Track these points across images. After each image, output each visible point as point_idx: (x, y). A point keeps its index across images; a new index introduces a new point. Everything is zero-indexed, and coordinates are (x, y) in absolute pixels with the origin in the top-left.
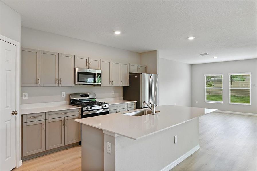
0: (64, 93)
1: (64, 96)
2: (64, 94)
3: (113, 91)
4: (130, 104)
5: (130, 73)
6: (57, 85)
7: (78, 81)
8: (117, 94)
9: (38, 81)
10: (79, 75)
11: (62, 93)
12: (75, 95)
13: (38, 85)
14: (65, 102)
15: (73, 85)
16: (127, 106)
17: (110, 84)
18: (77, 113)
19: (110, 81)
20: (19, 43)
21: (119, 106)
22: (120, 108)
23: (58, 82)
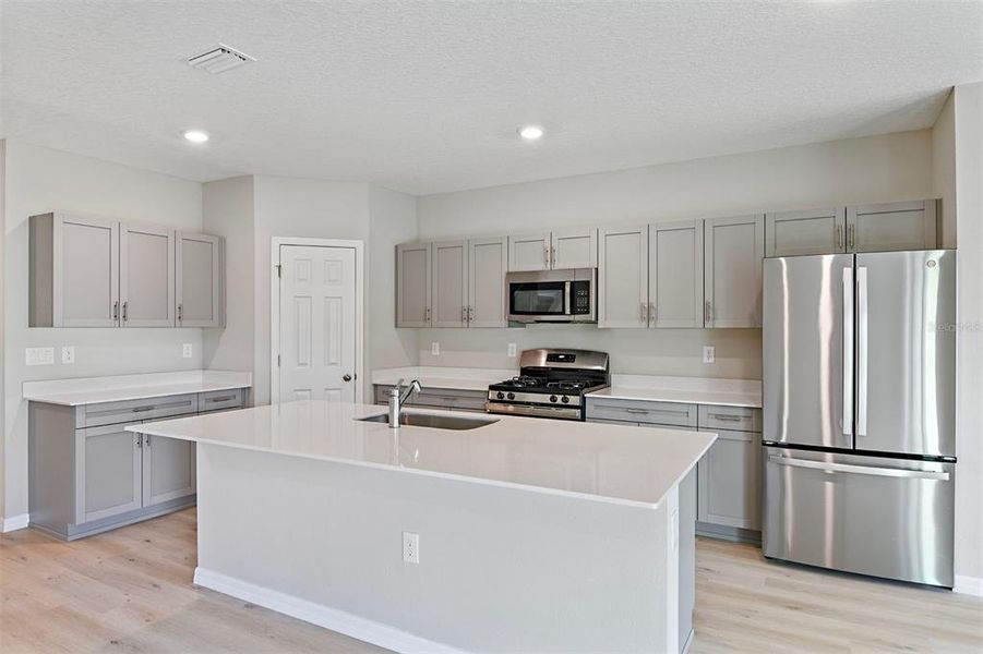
3: (706, 349)
6: (465, 324)
7: (513, 311)
9: (427, 317)
10: (516, 293)
11: (510, 346)
12: (535, 353)
13: (428, 324)
14: (516, 372)
15: (504, 323)
16: (693, 415)
17: (642, 318)
18: (478, 404)
19: (642, 307)
20: (362, 242)
21: (645, 412)
22: (650, 418)
23: (466, 316)
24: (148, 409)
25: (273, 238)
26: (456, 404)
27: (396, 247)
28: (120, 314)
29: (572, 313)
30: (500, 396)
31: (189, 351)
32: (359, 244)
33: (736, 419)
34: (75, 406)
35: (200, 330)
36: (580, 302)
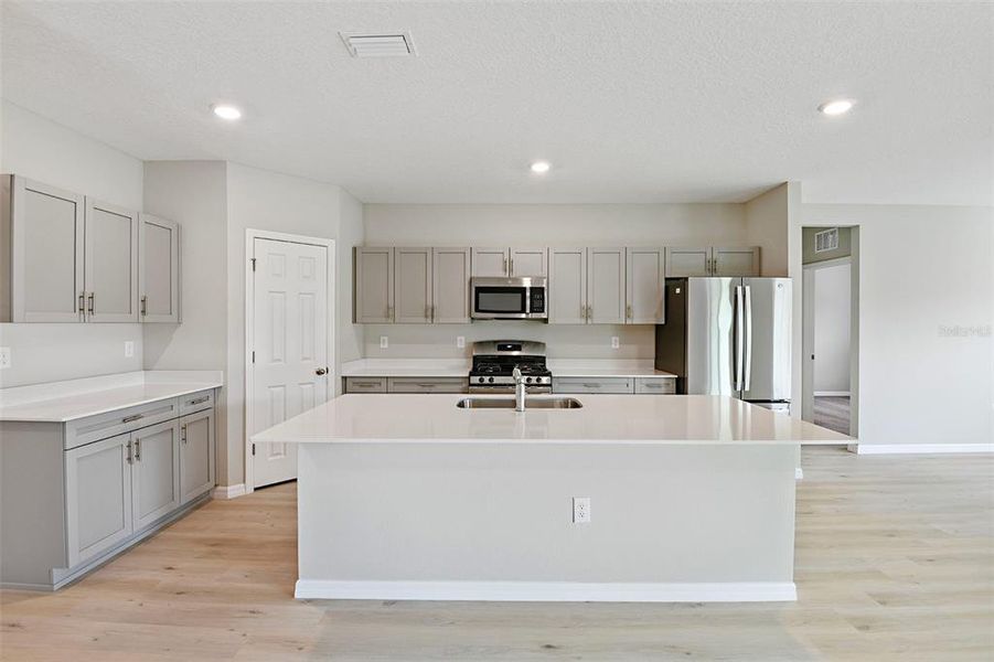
0: (463, 338)
1: (463, 346)
2: (462, 343)
3: (614, 338)
4: (644, 381)
5: (666, 279)
6: (429, 321)
7: (477, 310)
8: (633, 349)
9: (389, 313)
10: (480, 294)
11: (459, 338)
12: (480, 344)
13: (391, 321)
14: (464, 360)
15: (467, 320)
16: (631, 386)
17: (582, 316)
18: (458, 388)
19: (582, 308)
20: (334, 242)
21: (597, 385)
22: (602, 389)
23: (430, 313)
24: (135, 418)
25: (248, 230)
26: (433, 390)
27: (355, 249)
28: (85, 306)
29: (532, 311)
30: (481, 380)
31: (131, 349)
32: (331, 244)
33: (659, 386)
34: (64, 423)
35: (140, 326)
36: (537, 304)
